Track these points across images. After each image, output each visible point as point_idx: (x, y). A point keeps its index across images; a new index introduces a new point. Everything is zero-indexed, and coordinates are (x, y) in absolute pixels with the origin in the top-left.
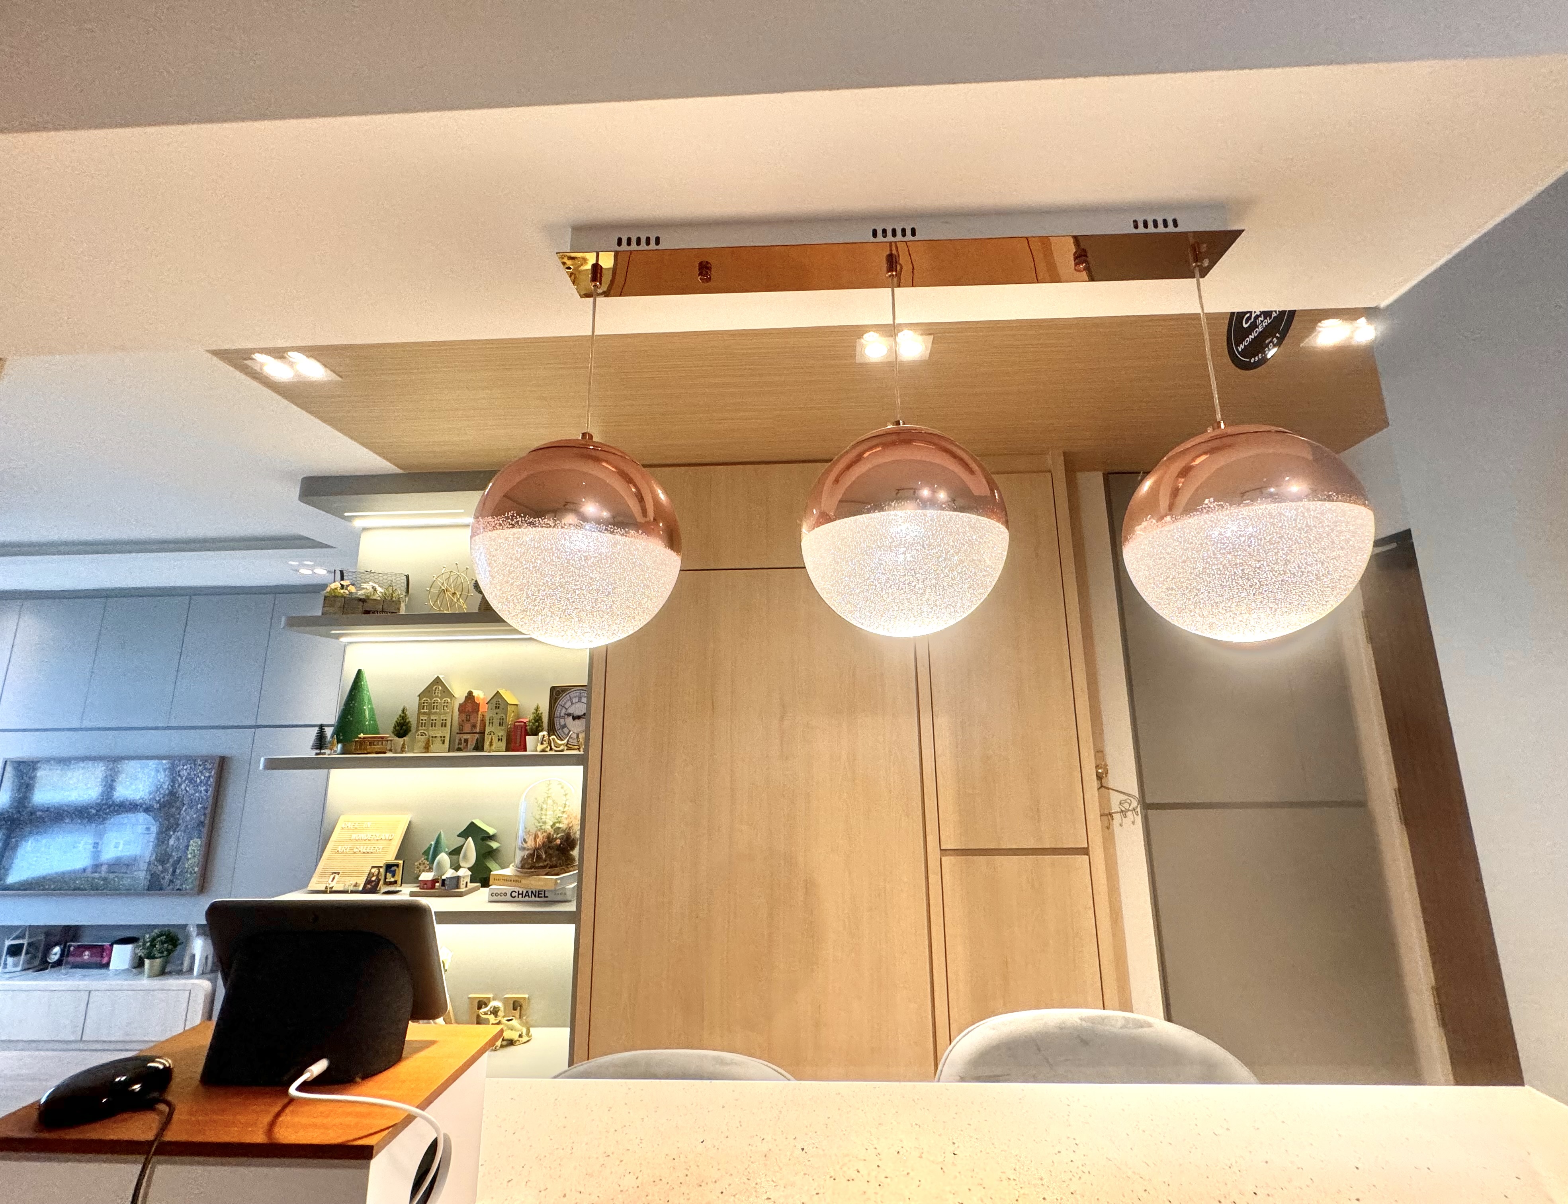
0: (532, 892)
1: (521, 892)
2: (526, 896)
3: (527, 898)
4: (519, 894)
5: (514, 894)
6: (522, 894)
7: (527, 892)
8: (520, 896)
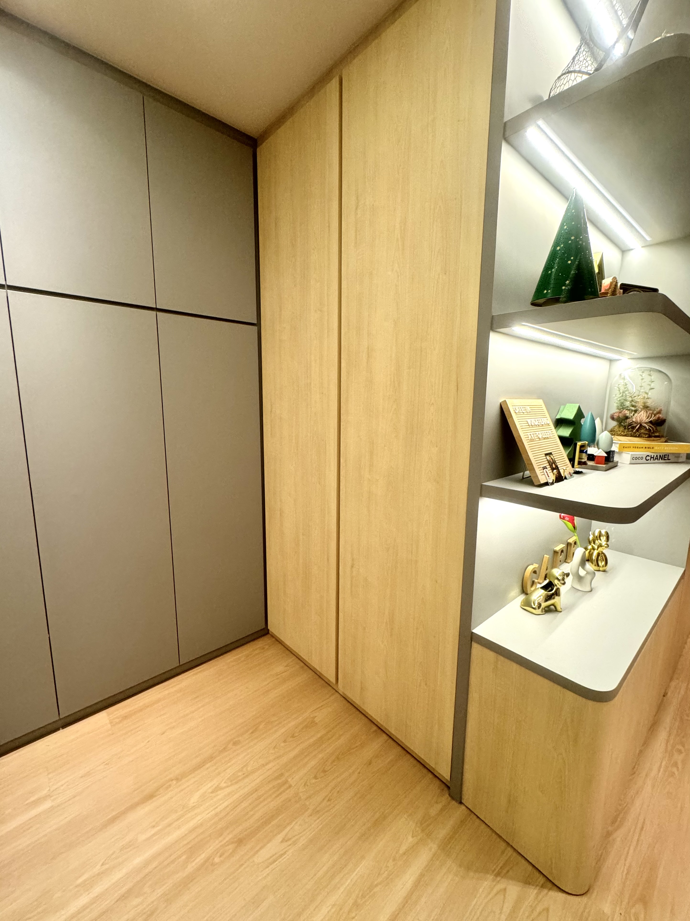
0: (660, 456)
1: (652, 456)
2: (656, 459)
3: (656, 460)
4: (651, 458)
5: (648, 458)
6: (653, 458)
7: (657, 456)
8: (652, 459)
